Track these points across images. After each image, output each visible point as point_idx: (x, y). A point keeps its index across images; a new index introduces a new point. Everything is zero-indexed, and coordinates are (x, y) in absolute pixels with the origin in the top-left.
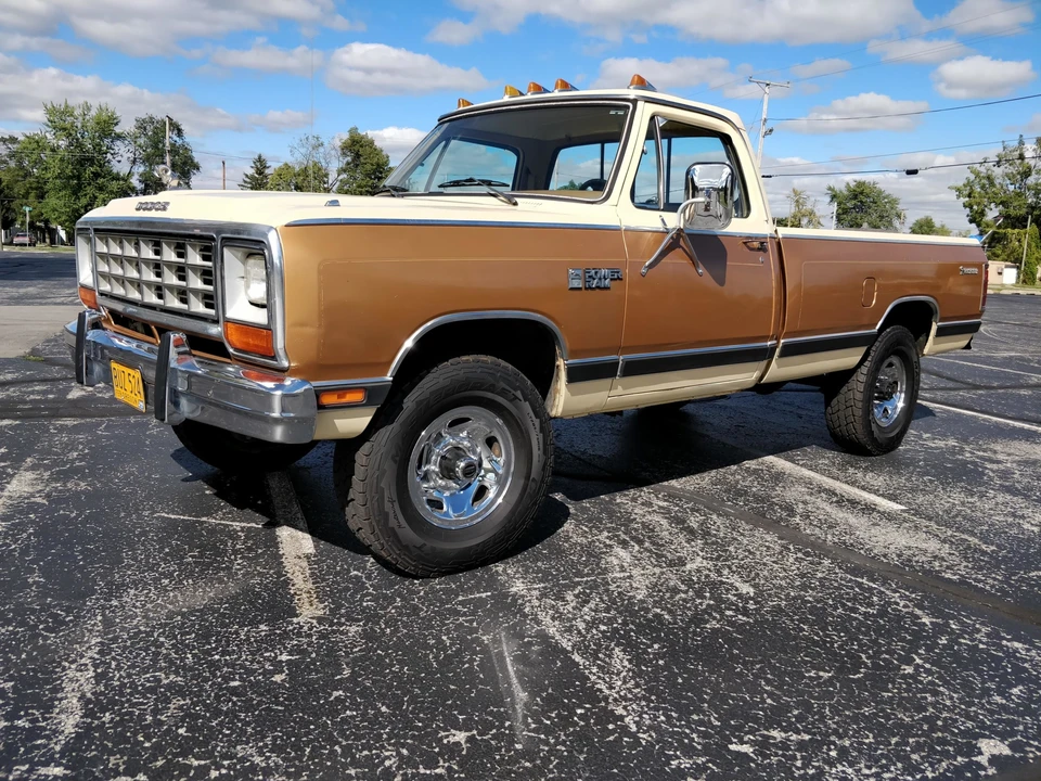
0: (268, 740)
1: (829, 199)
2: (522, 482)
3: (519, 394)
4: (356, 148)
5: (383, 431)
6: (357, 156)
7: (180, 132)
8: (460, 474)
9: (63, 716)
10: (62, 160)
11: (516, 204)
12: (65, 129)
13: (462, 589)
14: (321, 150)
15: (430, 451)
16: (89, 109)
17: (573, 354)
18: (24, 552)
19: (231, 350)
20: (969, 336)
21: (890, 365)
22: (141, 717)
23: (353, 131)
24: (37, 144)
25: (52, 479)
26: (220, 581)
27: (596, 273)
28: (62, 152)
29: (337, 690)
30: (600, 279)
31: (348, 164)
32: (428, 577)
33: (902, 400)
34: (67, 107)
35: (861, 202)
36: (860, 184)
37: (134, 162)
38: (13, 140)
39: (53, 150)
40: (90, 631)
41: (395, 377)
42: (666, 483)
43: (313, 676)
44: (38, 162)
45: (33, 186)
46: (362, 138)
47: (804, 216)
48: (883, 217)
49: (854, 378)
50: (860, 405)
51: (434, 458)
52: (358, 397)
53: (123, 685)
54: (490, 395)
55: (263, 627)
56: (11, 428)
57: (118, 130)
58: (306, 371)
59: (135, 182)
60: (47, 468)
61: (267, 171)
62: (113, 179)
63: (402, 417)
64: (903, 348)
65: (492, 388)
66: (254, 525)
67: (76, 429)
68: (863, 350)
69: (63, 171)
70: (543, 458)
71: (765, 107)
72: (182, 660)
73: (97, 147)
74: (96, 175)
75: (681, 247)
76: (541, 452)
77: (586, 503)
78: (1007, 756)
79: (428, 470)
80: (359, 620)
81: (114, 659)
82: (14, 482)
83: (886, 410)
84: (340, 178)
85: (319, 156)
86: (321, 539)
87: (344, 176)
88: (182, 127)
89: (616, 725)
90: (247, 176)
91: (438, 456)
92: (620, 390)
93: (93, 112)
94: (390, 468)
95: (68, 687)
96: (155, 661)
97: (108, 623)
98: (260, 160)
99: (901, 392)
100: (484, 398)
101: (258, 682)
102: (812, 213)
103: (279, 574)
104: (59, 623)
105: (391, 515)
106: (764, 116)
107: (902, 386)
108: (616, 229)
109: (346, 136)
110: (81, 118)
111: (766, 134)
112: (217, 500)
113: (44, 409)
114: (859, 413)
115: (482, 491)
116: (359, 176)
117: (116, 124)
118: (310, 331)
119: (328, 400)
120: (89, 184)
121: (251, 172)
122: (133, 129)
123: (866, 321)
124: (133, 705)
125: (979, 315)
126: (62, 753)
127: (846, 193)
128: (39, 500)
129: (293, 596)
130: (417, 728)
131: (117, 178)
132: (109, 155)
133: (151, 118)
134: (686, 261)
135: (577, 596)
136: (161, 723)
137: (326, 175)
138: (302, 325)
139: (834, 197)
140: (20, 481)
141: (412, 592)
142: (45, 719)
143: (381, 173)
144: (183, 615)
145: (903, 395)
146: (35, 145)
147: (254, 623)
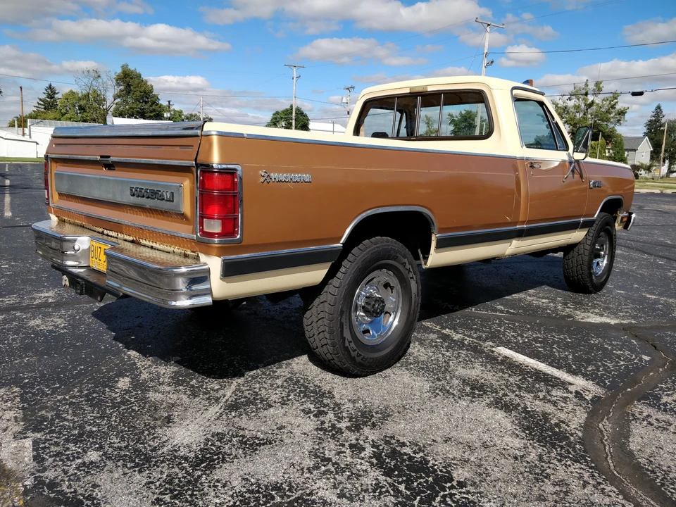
4: (127, 79)
6: (128, 85)
14: (100, 80)
23: (125, 67)
31: (121, 91)
46: (132, 72)
61: (56, 96)
84: (116, 101)
85: (98, 85)
87: (118, 100)
90: (40, 100)
98: (51, 88)
106: (486, 51)
109: (119, 71)
116: (130, 100)
121: (43, 97)
137: (104, 100)
143: (148, 98)
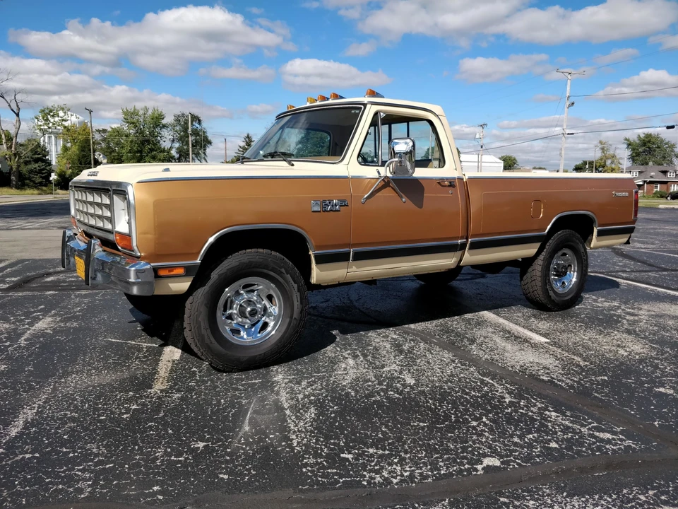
0: (104, 443)
1: (626, 146)
2: (288, 320)
3: (283, 270)
5: (199, 290)
7: (200, 122)
8: (248, 315)
9: (13, 429)
10: (131, 142)
11: (293, 165)
12: (133, 123)
13: (247, 379)
15: (232, 302)
16: (147, 111)
17: (318, 248)
18: (29, 356)
19: (119, 248)
20: (628, 235)
21: (564, 254)
22: (50, 430)
24: (118, 132)
25: (61, 321)
26: (122, 371)
27: (330, 203)
28: (131, 138)
29: (152, 422)
30: (332, 206)
32: (231, 372)
33: (575, 276)
34: (135, 109)
35: (649, 148)
36: (648, 136)
37: (173, 141)
38: (104, 131)
39: (127, 136)
40: (44, 393)
41: (203, 260)
42: (407, 326)
43: (144, 416)
44: (118, 144)
45: (116, 158)
47: (608, 158)
48: (665, 157)
49: (535, 262)
50: (540, 279)
51: (235, 306)
52: (181, 271)
53: (48, 416)
54: (265, 271)
55: (131, 393)
56: (51, 295)
57: (164, 122)
58: (150, 258)
59: (173, 152)
60: (60, 316)
61: (252, 144)
62: (161, 152)
63: (210, 283)
64: (571, 243)
65: (266, 267)
66: (154, 345)
67: (86, 296)
68: (538, 245)
69: (132, 148)
70: (300, 306)
71: (568, 89)
72: (82, 406)
73: (152, 134)
74: (152, 150)
75: (390, 186)
76: (299, 303)
77: (349, 336)
78: (497, 467)
79: (232, 313)
80: (182, 391)
81: (49, 405)
82: (41, 322)
83: (564, 283)
86: (186, 352)
88: (201, 119)
89: (287, 443)
90: (240, 147)
91: (237, 305)
92: (354, 268)
93: (150, 112)
94: (203, 310)
95: (21, 416)
96: (69, 406)
97: (55, 389)
98: (248, 137)
99: (574, 272)
100: (262, 272)
101: (114, 417)
102: (614, 156)
103: (154, 369)
104: (31, 388)
105: (206, 337)
106: (568, 95)
107: (575, 267)
108: (346, 178)
110: (142, 117)
111: (569, 106)
112: (141, 332)
113: (74, 286)
114: (539, 284)
115: (265, 325)
117: (163, 119)
118: (150, 236)
119: (162, 273)
120: (147, 156)
121: (243, 144)
122: (173, 121)
123: (536, 227)
124: (48, 425)
125: (634, 222)
126: (5, 443)
127: (638, 142)
128: (49, 331)
129: (155, 379)
130: (182, 440)
131: (164, 151)
132: (159, 138)
133: (183, 114)
134: (393, 194)
135: (308, 383)
136: (58, 433)
138: (145, 233)
139: (629, 145)
140: (43, 322)
141: (218, 379)
142: (4, 429)
144: (94, 387)
145: (576, 274)
146: (116, 133)
147: (127, 391)
